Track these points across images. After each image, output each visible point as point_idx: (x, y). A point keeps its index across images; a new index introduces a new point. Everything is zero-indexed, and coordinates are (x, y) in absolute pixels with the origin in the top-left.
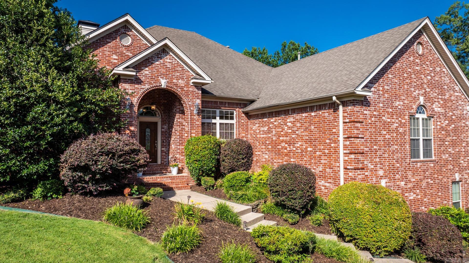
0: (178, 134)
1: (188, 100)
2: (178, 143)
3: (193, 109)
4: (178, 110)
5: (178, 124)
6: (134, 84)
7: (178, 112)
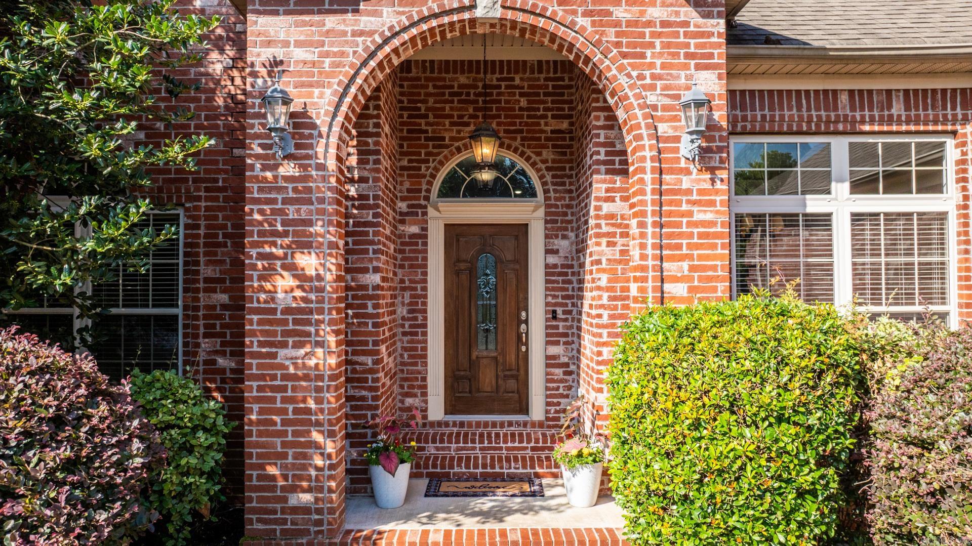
0: (603, 283)
1: (641, 77)
2: (605, 332)
3: (671, 133)
4: (602, 150)
5: (605, 229)
6: (320, 12)
7: (605, 163)
